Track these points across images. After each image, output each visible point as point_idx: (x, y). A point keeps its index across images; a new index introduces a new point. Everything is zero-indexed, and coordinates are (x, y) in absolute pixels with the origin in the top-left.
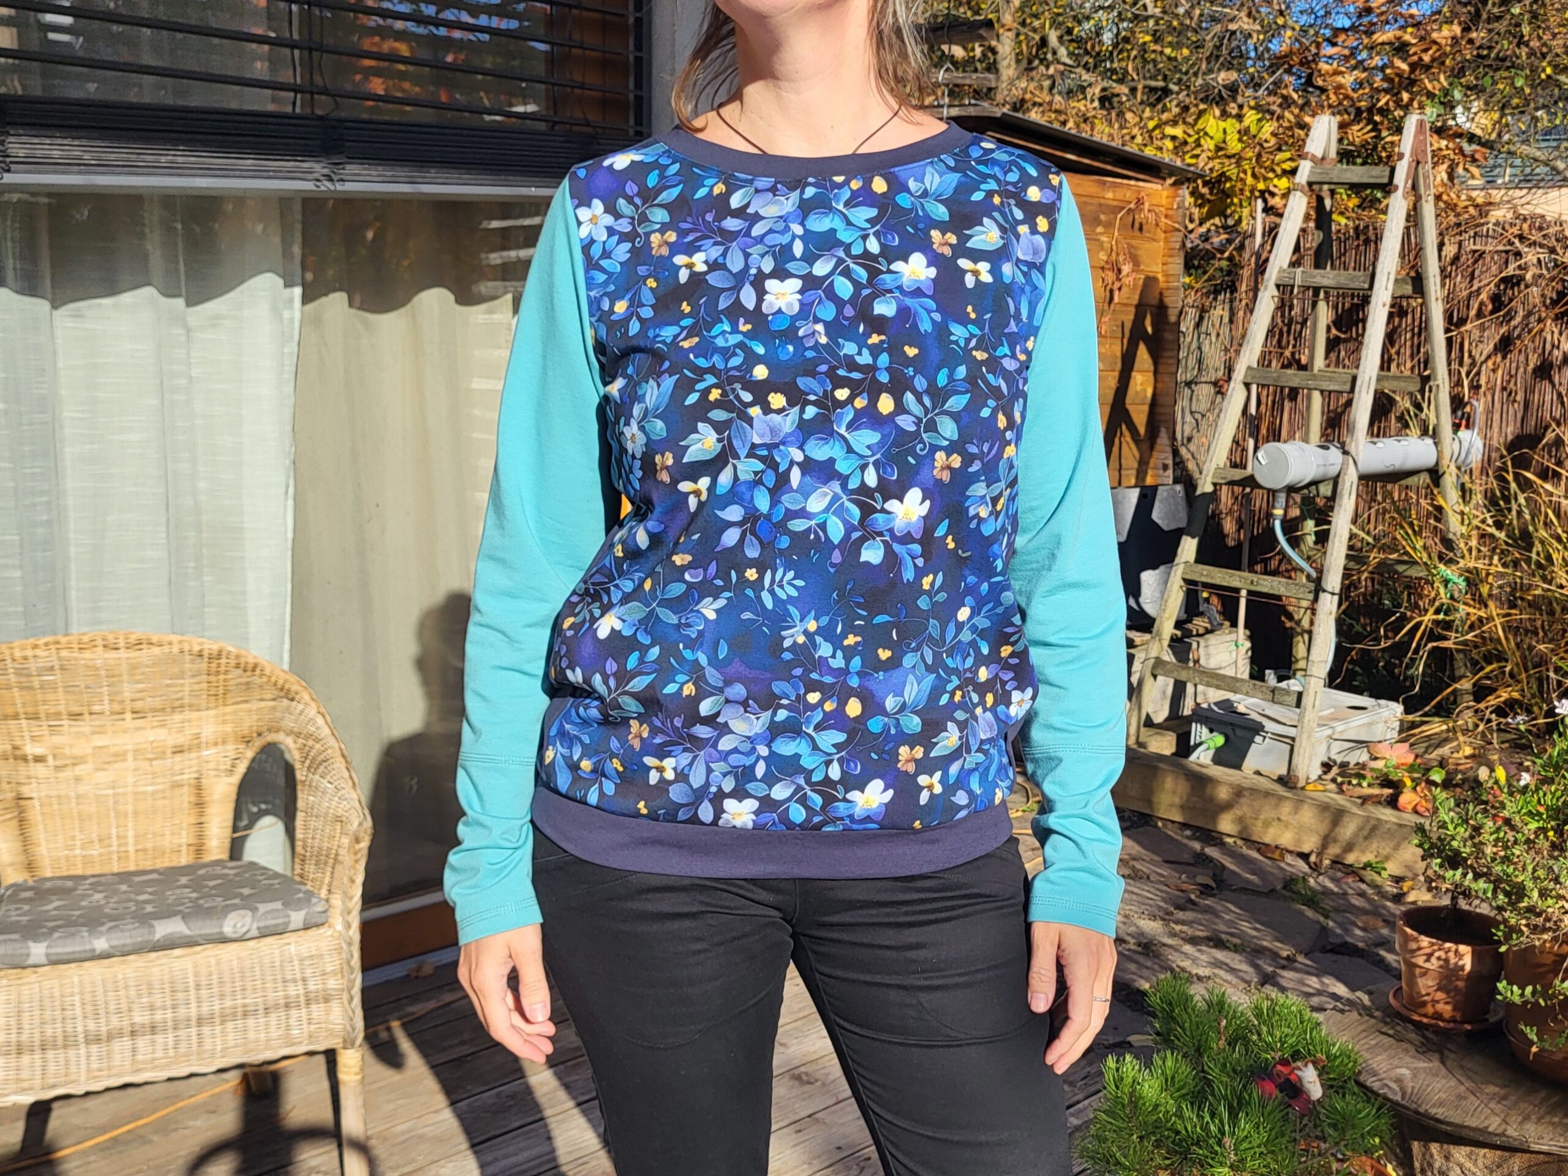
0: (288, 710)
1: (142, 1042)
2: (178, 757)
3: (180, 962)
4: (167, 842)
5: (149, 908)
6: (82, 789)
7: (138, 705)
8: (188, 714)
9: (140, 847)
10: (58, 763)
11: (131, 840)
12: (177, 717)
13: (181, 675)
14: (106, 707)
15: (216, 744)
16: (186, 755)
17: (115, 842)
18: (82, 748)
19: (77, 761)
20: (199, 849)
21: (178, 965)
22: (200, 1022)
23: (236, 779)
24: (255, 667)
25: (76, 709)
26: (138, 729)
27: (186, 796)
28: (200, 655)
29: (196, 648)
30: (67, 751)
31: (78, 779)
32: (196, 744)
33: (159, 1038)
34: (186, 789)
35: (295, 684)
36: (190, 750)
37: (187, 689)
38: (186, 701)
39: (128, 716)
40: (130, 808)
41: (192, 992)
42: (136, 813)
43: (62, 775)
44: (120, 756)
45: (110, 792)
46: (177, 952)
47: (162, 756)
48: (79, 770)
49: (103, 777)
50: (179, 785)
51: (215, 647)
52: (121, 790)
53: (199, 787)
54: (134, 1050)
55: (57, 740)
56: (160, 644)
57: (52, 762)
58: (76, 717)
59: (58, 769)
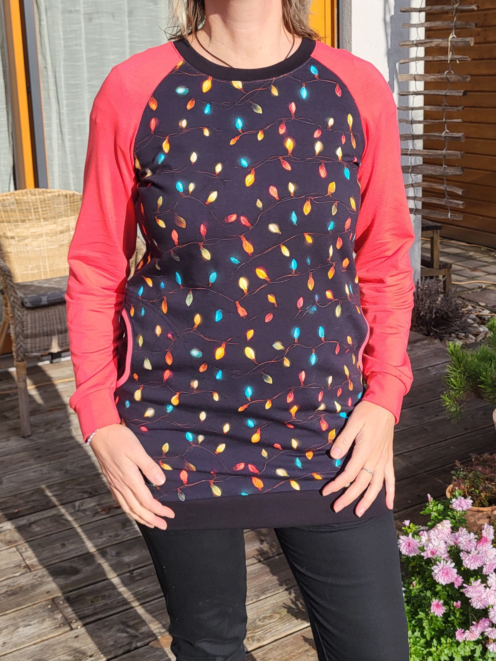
2: (62, 235)
4: (59, 267)
6: (29, 248)
7: (45, 216)
8: (65, 219)
9: (51, 269)
10: (19, 239)
11: (48, 267)
12: (60, 220)
13: (60, 204)
14: (34, 217)
16: (65, 234)
17: (42, 267)
18: (26, 233)
19: (26, 238)
25: (23, 218)
26: (46, 225)
28: (66, 196)
29: (64, 193)
30: (21, 234)
31: (26, 245)
34: (65, 247)
37: (63, 209)
38: (63, 213)
39: (42, 220)
40: (46, 255)
42: (48, 256)
43: (21, 243)
44: (41, 235)
45: (38, 249)
47: (56, 234)
48: (27, 241)
49: (35, 244)
51: (71, 193)
52: (42, 248)
55: (18, 230)
56: (51, 192)
57: (16, 239)
58: (23, 221)
59: (19, 241)
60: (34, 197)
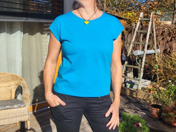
0: (21, 81)
1: (4, 120)
2: (9, 87)
3: (9, 111)
4: (7, 97)
5: (5, 105)
7: (4, 81)
8: (10, 82)
11: (3, 97)
13: (9, 77)
15: (13, 85)
17: (1, 97)
20: (11, 98)
21: (8, 111)
22: (11, 118)
23: (15, 89)
24: (17, 77)
26: (4, 84)
27: (10, 91)
28: (11, 75)
32: (11, 85)
33: (6, 120)
35: (22, 78)
36: (10, 86)
38: (10, 80)
41: (10, 114)
42: (4, 93)
46: (9, 110)
47: (7, 87)
50: (9, 90)
51: (13, 74)
52: (2, 91)
53: (11, 90)
54: (4, 121)
56: (6, 74)
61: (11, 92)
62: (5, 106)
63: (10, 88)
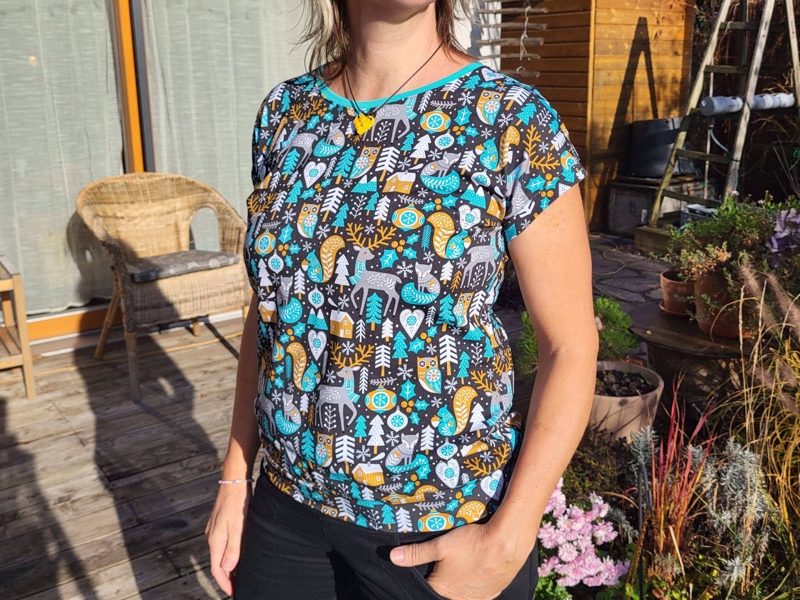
2: (169, 216)
4: (168, 246)
6: (138, 228)
7: (153, 198)
8: (171, 200)
9: (159, 247)
10: (129, 219)
11: (156, 245)
12: (167, 201)
14: (142, 199)
15: (181, 210)
16: (172, 214)
18: (135, 213)
19: (135, 218)
20: (179, 246)
23: (189, 222)
24: (193, 183)
25: (132, 200)
26: (154, 206)
27: (172, 229)
28: (173, 179)
29: (171, 177)
30: (130, 215)
31: (136, 224)
34: (172, 226)
35: (209, 187)
36: (172, 212)
37: (169, 191)
38: (170, 195)
39: (150, 202)
40: (154, 234)
41: (198, 288)
42: (156, 235)
43: (131, 223)
44: (149, 216)
45: (147, 228)
47: (163, 215)
48: (136, 221)
49: (143, 223)
50: (169, 225)
51: (178, 177)
52: (150, 228)
53: (176, 226)
55: (127, 211)
56: (158, 176)
57: (126, 219)
58: (132, 203)
59: (129, 221)
60: (142, 181)
61: (177, 232)
62: (184, 262)
63: (171, 219)
